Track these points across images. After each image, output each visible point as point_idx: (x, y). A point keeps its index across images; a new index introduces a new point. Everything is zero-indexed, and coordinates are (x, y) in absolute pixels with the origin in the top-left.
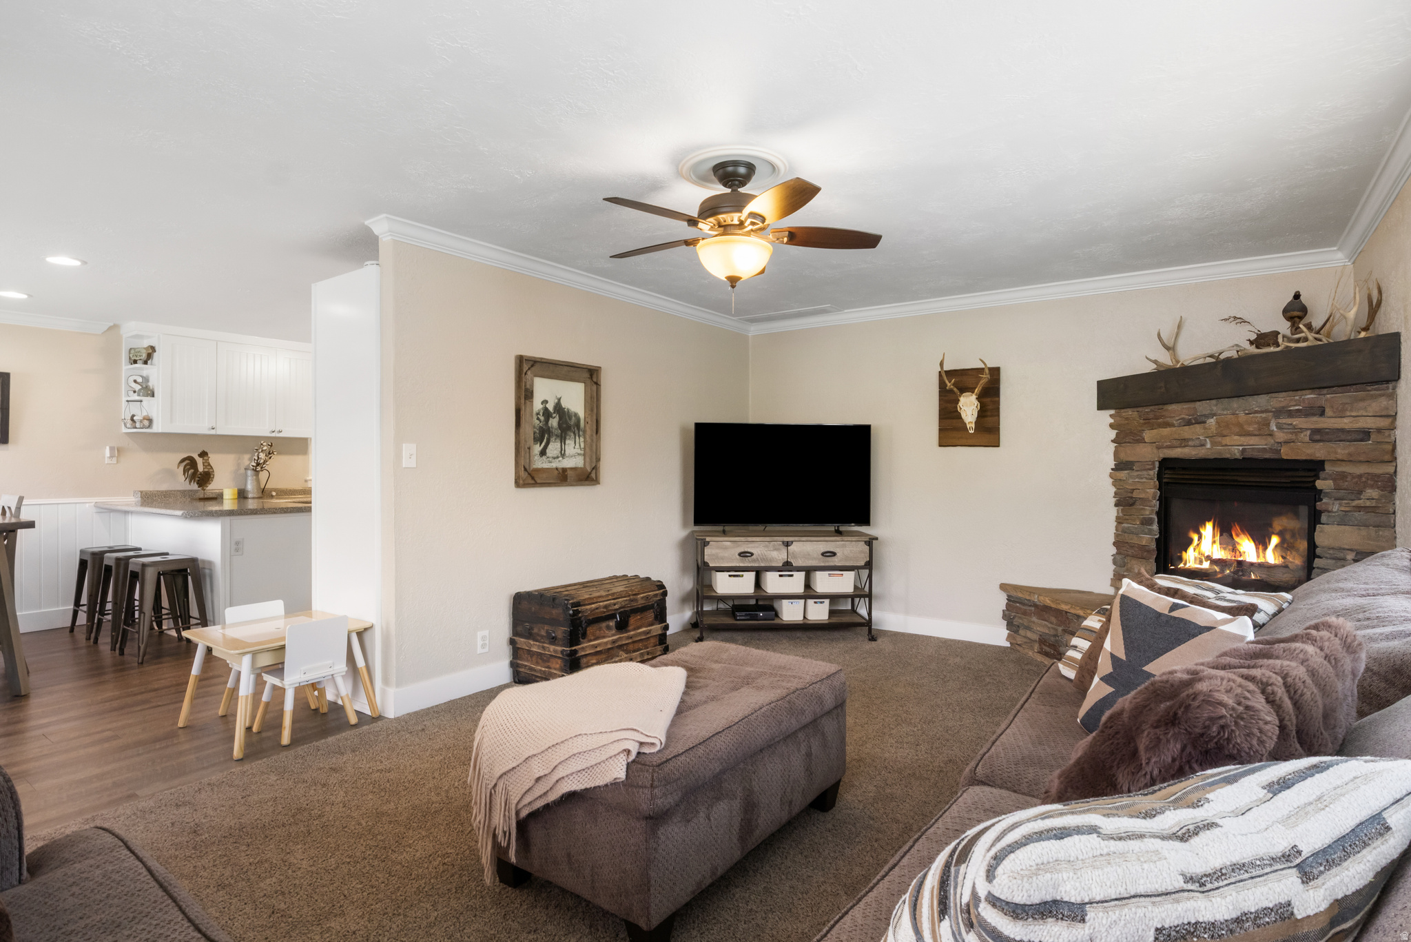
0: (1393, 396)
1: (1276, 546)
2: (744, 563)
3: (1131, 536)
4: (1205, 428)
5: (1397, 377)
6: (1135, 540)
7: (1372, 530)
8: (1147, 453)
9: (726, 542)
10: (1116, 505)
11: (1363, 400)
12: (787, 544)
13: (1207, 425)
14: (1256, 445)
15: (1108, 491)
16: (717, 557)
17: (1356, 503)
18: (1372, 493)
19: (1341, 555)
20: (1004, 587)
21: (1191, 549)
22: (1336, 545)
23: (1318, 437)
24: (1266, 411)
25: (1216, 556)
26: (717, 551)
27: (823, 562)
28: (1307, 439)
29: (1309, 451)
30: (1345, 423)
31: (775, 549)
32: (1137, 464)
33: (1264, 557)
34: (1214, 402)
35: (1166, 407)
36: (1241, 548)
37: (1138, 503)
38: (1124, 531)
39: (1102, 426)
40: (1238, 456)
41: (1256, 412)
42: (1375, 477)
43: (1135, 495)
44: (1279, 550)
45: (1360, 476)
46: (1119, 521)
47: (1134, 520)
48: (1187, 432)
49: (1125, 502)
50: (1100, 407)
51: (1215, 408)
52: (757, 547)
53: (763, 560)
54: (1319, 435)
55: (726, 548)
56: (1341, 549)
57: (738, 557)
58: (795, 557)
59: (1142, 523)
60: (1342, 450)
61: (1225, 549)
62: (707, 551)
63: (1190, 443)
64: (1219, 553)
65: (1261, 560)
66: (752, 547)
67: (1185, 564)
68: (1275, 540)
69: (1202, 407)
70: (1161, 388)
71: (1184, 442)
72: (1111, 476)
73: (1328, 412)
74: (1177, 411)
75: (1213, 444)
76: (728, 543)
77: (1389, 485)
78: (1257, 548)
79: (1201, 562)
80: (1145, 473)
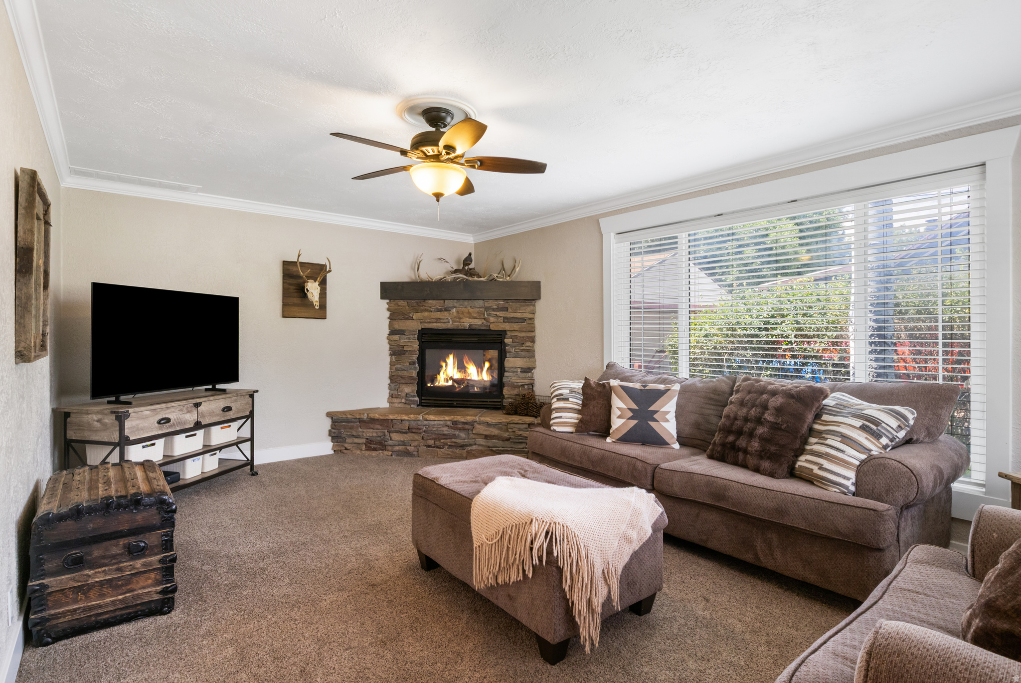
0: (534, 306)
1: (488, 369)
2: (162, 430)
3: (403, 372)
4: (450, 314)
5: (539, 298)
6: (405, 374)
7: (527, 359)
8: (414, 325)
9: (146, 411)
10: (391, 355)
11: (524, 306)
12: (197, 405)
13: (451, 312)
14: (478, 323)
15: (386, 347)
16: (138, 429)
17: (522, 348)
18: (528, 344)
19: (516, 370)
20: (329, 414)
21: (441, 373)
22: (514, 366)
23: (506, 320)
24: (482, 308)
25: (455, 377)
26: (138, 422)
27: (223, 417)
28: (502, 321)
29: (503, 327)
30: (519, 315)
31: (188, 412)
32: (407, 331)
33: (482, 376)
34: (456, 301)
35: (426, 301)
36: (469, 371)
37: (407, 353)
38: (397, 369)
39: (381, 309)
40: (467, 328)
41: (477, 308)
42: (528, 337)
43: (405, 349)
44: (489, 371)
45: (523, 337)
46: (392, 364)
47: (405, 363)
48: (438, 315)
49: (396, 352)
50: (382, 298)
51: (455, 304)
52: (174, 412)
53: (179, 423)
54: (507, 320)
55: (146, 417)
56: (516, 368)
57: (157, 425)
58: (203, 416)
59: (410, 364)
60: (516, 326)
61: (460, 372)
62: (128, 424)
63: (442, 321)
64: (457, 375)
65: (480, 378)
66: (170, 413)
67: (439, 383)
68: (487, 365)
69: (448, 303)
70: (426, 291)
71: (438, 320)
72: (388, 338)
73: (510, 310)
74: (433, 303)
75: (454, 322)
76: (148, 412)
77: (532, 339)
78: (478, 372)
79: (447, 381)
80: (412, 336)
